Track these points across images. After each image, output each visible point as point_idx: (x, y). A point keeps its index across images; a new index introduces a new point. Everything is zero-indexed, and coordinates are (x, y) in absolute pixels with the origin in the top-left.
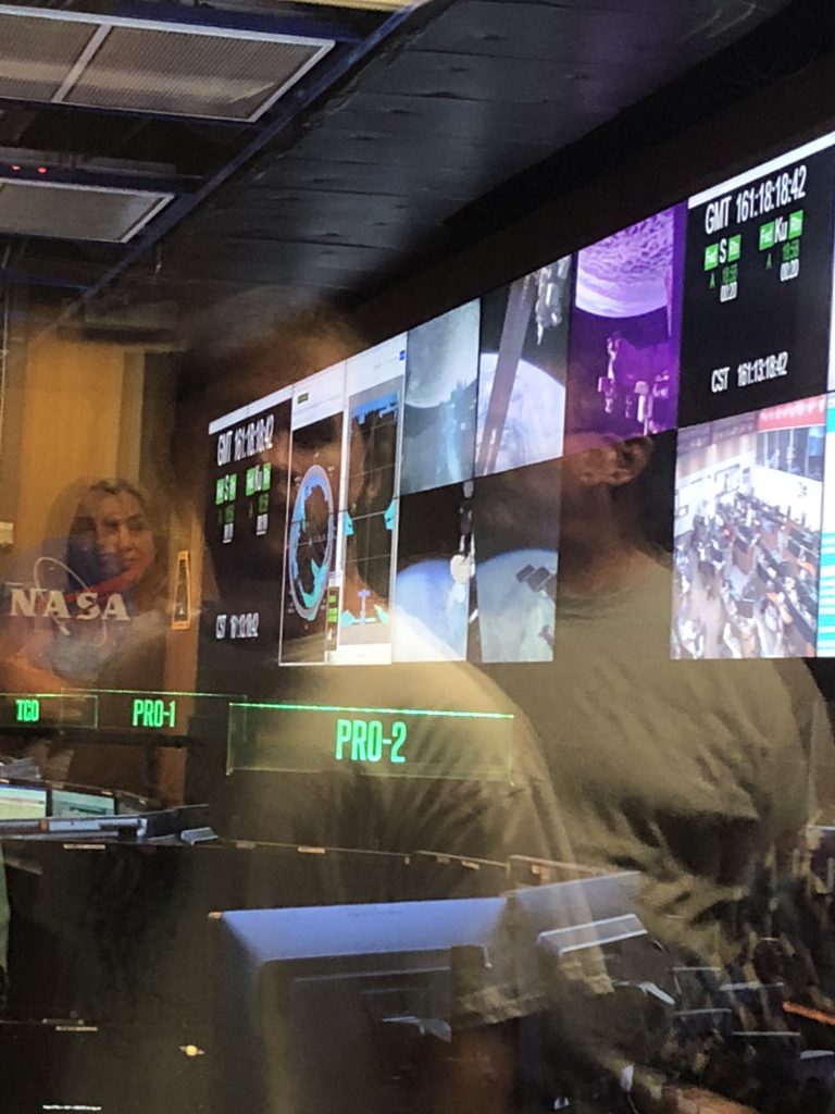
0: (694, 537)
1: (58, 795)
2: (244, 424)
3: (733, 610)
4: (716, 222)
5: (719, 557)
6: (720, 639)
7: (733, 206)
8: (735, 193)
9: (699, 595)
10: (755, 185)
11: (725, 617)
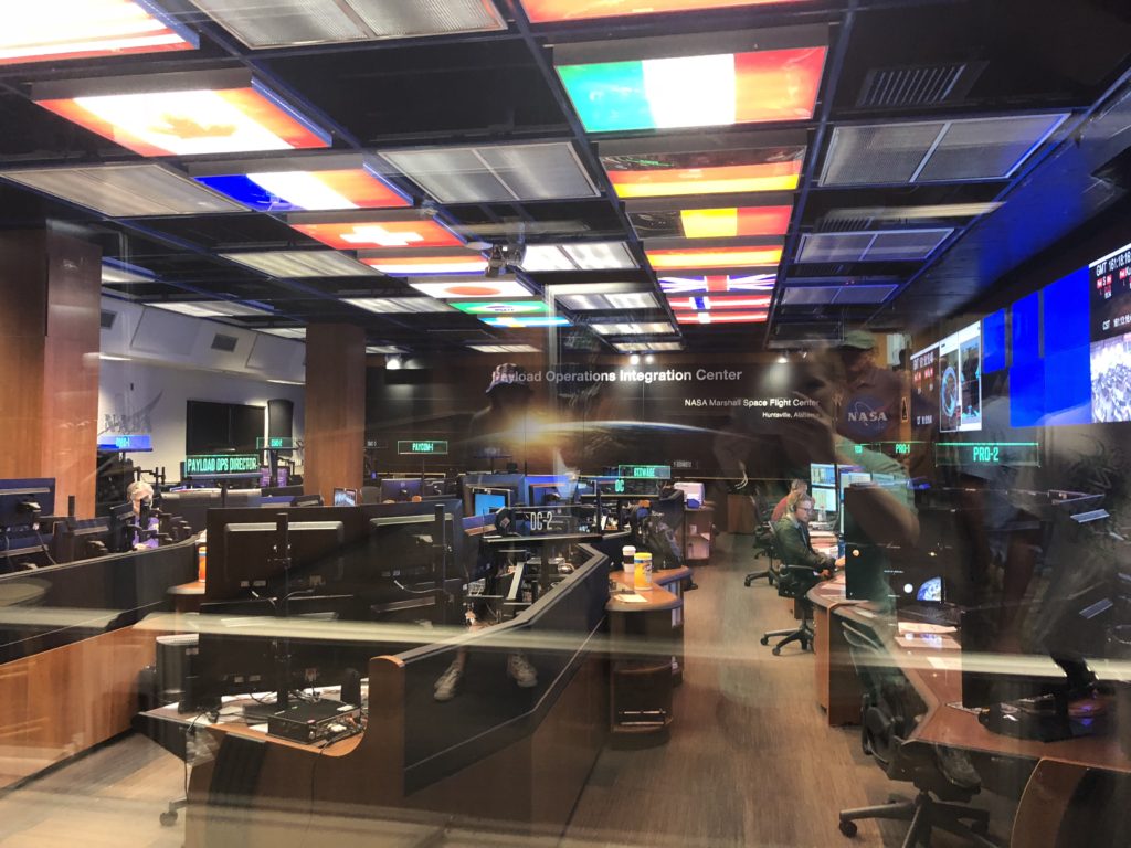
0: (1099, 381)
1: (874, 475)
2: (923, 356)
3: (1117, 404)
4: (1101, 271)
5: (1110, 386)
6: (1113, 414)
7: (1107, 266)
8: (1108, 261)
9: (1103, 400)
10: (1117, 257)
11: (1114, 407)
